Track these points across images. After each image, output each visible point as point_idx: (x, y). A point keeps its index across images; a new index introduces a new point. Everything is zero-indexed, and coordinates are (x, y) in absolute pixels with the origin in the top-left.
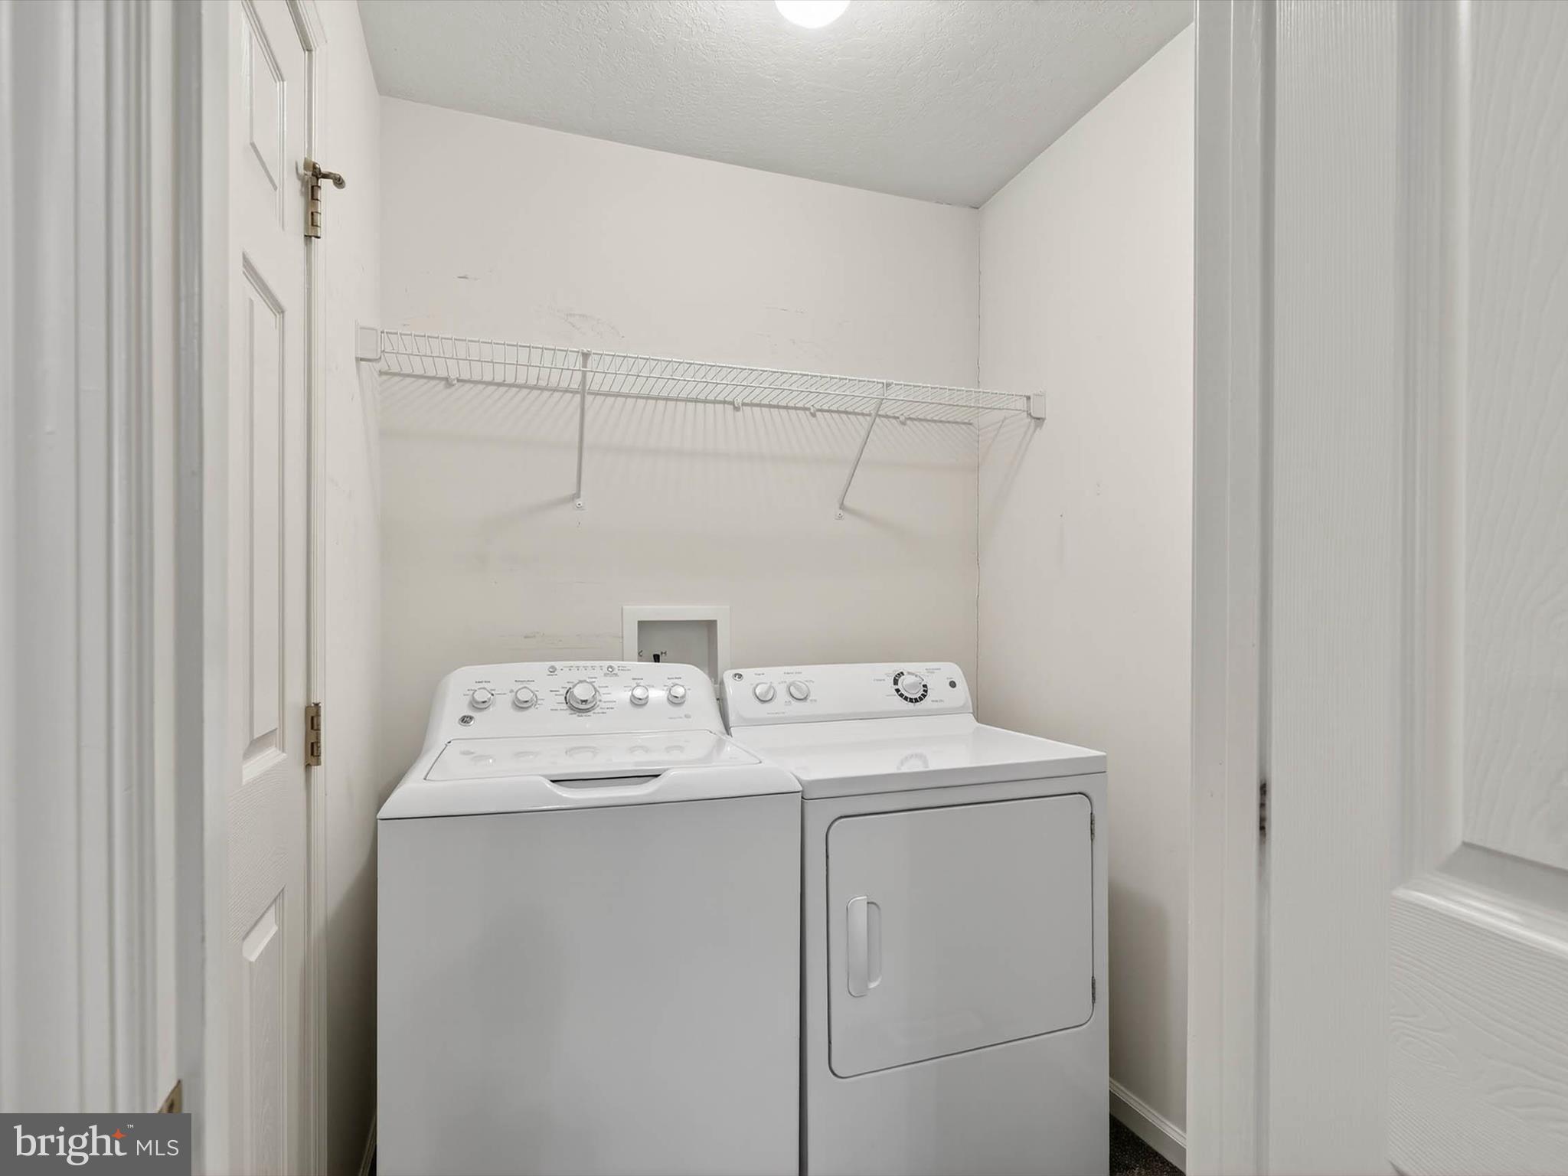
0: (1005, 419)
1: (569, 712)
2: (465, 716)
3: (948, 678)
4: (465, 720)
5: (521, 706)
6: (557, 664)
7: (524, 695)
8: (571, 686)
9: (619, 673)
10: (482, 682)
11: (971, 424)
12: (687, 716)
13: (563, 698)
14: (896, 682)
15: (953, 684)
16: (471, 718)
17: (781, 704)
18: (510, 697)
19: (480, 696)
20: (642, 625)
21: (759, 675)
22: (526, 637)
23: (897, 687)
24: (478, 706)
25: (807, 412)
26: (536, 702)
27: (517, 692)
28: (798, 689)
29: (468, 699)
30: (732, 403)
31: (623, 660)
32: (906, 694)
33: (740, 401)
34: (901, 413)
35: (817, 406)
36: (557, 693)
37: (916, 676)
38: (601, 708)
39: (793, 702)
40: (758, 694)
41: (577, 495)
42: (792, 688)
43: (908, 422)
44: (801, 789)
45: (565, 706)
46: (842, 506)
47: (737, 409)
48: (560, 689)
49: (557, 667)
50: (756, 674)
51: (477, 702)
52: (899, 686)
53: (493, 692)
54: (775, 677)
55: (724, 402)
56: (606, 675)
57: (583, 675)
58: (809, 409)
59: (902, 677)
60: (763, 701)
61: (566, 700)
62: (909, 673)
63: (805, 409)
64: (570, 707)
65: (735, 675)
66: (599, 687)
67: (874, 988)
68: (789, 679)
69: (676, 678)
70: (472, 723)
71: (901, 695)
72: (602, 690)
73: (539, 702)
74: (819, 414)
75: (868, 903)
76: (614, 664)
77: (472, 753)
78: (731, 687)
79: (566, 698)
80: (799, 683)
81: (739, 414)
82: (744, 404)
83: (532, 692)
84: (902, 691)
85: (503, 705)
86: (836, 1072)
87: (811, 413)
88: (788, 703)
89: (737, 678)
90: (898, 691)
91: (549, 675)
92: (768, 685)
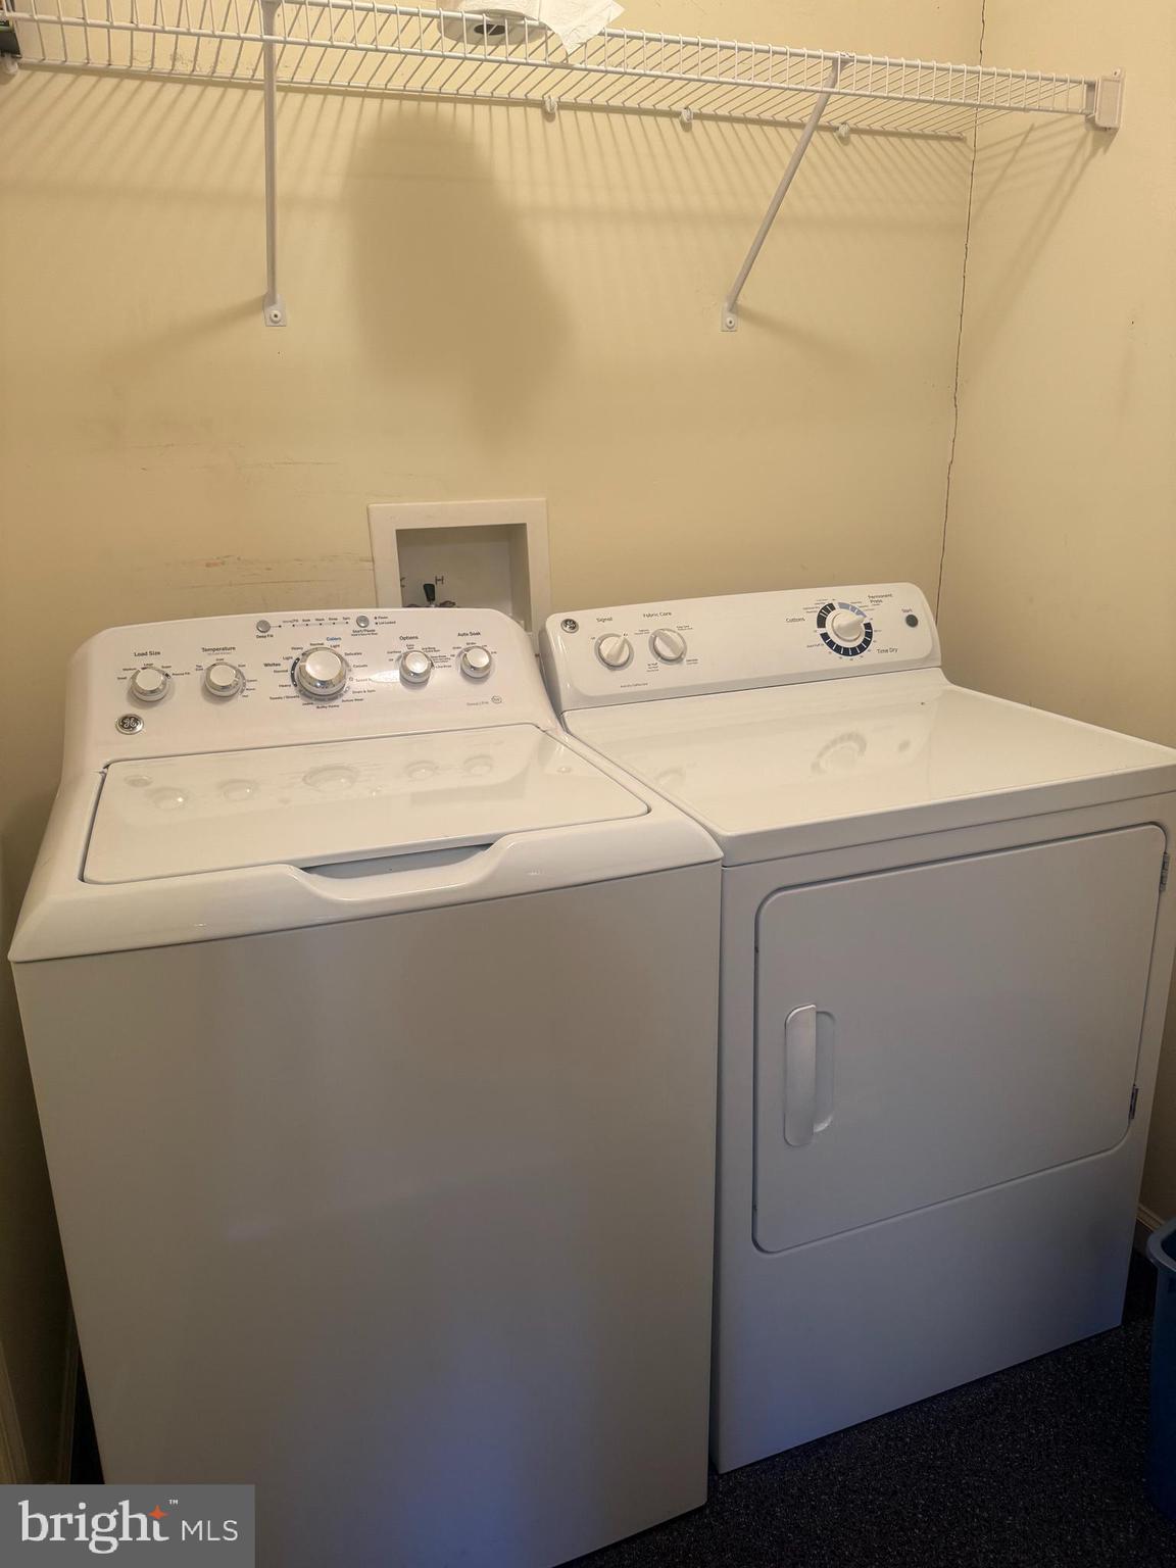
0: (1032, 129)
1: (300, 701)
2: (125, 718)
3: (905, 611)
4: (127, 723)
5: (217, 694)
6: (272, 618)
7: (220, 678)
8: (296, 654)
9: (377, 628)
10: (146, 654)
11: (958, 139)
12: (496, 700)
13: (288, 674)
14: (821, 622)
15: (912, 621)
16: (137, 720)
17: (642, 671)
18: (197, 679)
19: (148, 681)
20: (404, 537)
21: (604, 620)
22: (208, 565)
23: (823, 631)
24: (144, 698)
25: (676, 121)
26: (244, 684)
27: (209, 669)
28: (669, 642)
29: (126, 684)
30: (541, 104)
31: (377, 607)
32: (838, 641)
33: (554, 99)
34: (843, 119)
35: (695, 109)
36: (278, 668)
37: (853, 609)
38: (354, 692)
39: (661, 665)
40: (605, 655)
41: (270, 298)
42: (658, 642)
43: (854, 138)
44: (720, 854)
45: (292, 691)
46: (734, 308)
47: (549, 116)
48: (282, 662)
49: (272, 624)
50: (599, 620)
51: (144, 693)
52: (828, 629)
53: (167, 671)
54: (628, 622)
55: (526, 103)
56: (355, 633)
57: (317, 635)
58: (678, 114)
59: (832, 614)
60: (612, 667)
61: (293, 680)
62: (843, 606)
63: (672, 114)
64: (300, 691)
65: (566, 621)
66: (346, 654)
67: (821, 1132)
68: (653, 625)
69: (472, 634)
70: (139, 727)
71: (831, 644)
72: (352, 661)
73: (249, 685)
74: (696, 124)
75: (817, 1013)
76: (369, 613)
77: (147, 783)
78: (560, 642)
79: (292, 675)
80: (669, 633)
81: (553, 127)
82: (562, 106)
83: (234, 668)
84: (833, 637)
85: (186, 692)
86: (763, 1247)
87: (683, 124)
88: (653, 667)
89: (567, 628)
90: (825, 636)
91: (258, 637)
92: (622, 638)
